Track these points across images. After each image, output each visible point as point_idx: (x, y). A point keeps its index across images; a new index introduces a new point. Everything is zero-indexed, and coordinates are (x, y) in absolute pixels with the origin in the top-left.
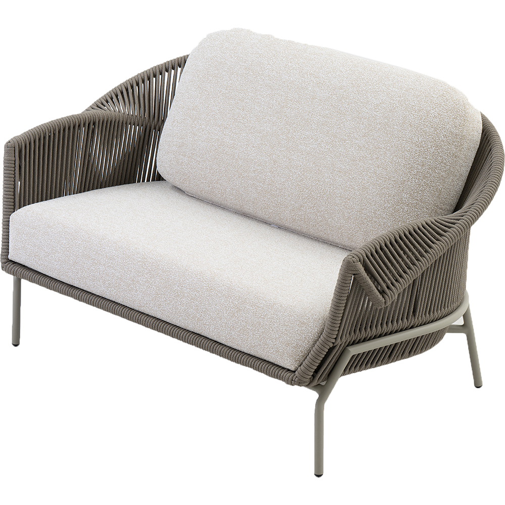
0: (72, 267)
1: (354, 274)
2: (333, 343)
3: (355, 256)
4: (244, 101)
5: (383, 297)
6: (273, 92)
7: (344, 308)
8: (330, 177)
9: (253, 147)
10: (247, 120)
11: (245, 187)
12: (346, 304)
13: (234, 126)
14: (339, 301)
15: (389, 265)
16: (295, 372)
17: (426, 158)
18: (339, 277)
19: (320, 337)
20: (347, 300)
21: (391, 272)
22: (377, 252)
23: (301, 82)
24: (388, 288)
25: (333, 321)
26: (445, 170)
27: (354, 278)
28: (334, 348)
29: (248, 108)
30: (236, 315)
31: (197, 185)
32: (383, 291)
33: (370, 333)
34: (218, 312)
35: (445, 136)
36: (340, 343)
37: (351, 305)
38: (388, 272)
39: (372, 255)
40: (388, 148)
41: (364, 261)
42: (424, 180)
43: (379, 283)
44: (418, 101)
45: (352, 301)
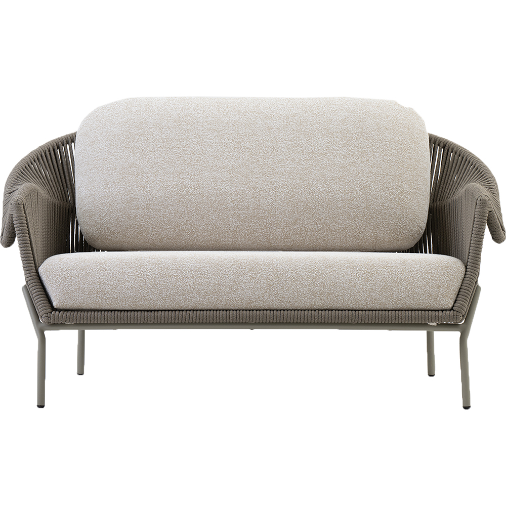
0: (152, 290)
4: (190, 147)
8: (324, 186)
10: (204, 161)
13: (191, 169)
16: (451, 309)
29: (199, 151)
31: (157, 234)
40: (375, 150)
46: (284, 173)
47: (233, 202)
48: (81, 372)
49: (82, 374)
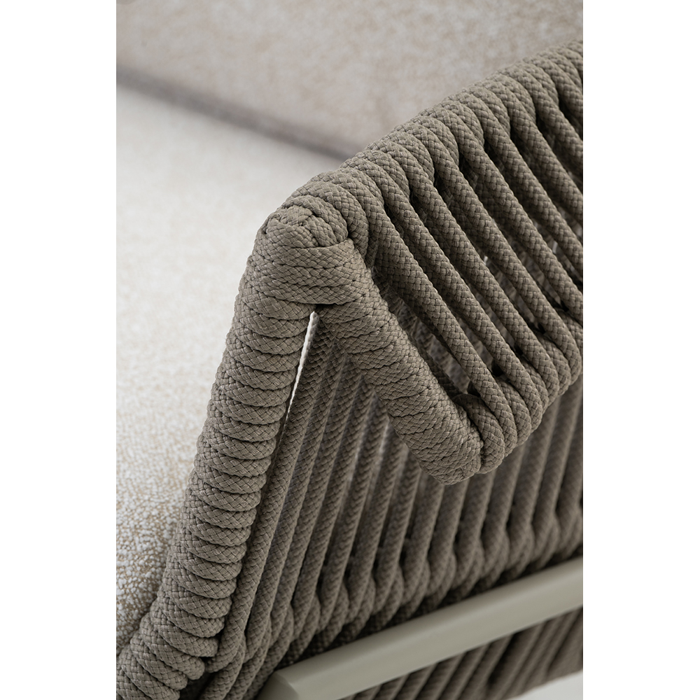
1: (319, 308)
2: (205, 660)
3: (326, 210)
5: (474, 423)
7: (264, 480)
12: (277, 460)
14: (235, 449)
15: (505, 246)
18: (237, 320)
19: (136, 627)
20: (283, 439)
21: (509, 281)
22: (441, 181)
24: (499, 372)
25: (206, 552)
27: (321, 328)
28: (210, 679)
32: (473, 391)
33: (396, 588)
36: (243, 659)
37: (303, 460)
38: (493, 283)
39: (417, 200)
41: (372, 233)
43: (447, 345)
45: (309, 442)
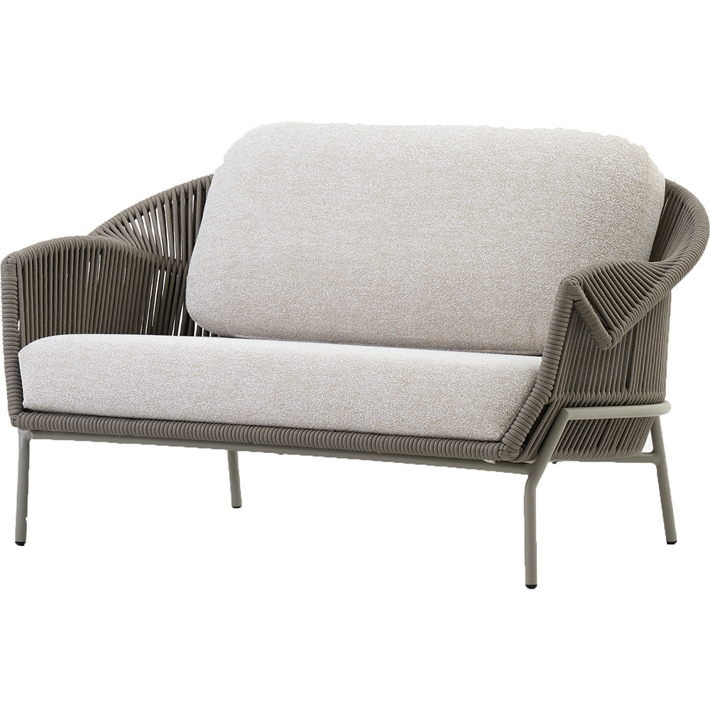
0: (135, 390)
1: (574, 301)
2: (549, 398)
3: (575, 278)
4: (323, 193)
5: (610, 334)
6: (367, 175)
8: (471, 256)
9: (349, 244)
10: (333, 214)
11: (340, 297)
13: (314, 225)
16: (499, 441)
17: (605, 213)
19: (531, 391)
22: (596, 278)
23: (405, 156)
24: (614, 323)
26: (630, 226)
28: (549, 406)
29: (332, 200)
30: (404, 390)
31: (260, 314)
32: (609, 328)
33: (584, 397)
34: (375, 393)
35: (627, 185)
36: (556, 400)
39: (591, 281)
40: (552, 207)
41: (584, 286)
42: (606, 241)
44: (583, 149)
46: (427, 236)
47: (354, 273)
48: (237, 504)
49: (238, 507)
